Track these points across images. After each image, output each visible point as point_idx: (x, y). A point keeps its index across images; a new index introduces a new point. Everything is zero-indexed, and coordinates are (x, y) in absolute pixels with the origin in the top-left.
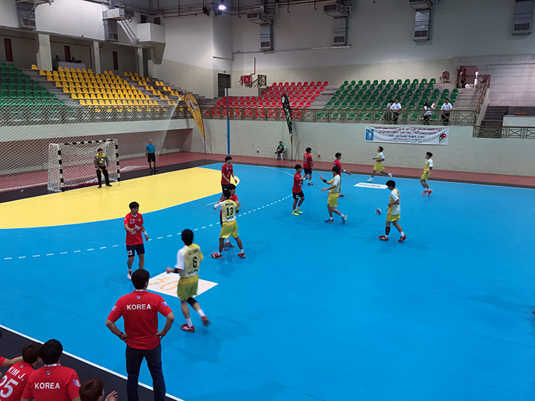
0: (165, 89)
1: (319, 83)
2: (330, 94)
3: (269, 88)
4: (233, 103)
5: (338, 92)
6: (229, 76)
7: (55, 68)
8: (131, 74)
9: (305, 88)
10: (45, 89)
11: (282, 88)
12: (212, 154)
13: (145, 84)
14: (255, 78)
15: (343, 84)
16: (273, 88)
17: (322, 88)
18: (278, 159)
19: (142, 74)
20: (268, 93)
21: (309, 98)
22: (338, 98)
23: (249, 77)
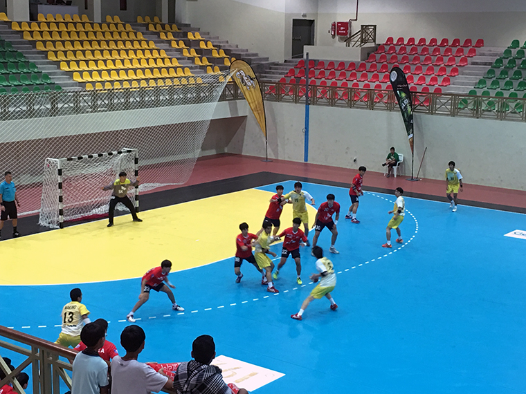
0: (203, 46)
1: (468, 41)
2: (485, 64)
3: (379, 48)
4: (317, 72)
5: (500, 61)
6: (312, 22)
7: (33, 17)
8: (148, 19)
9: (443, 50)
10: (21, 55)
11: (403, 49)
12: (277, 161)
13: (171, 37)
14: (356, 27)
15: (510, 45)
16: (387, 48)
17: (473, 51)
18: (388, 176)
19: (165, 19)
20: (378, 56)
21: (449, 70)
22: (498, 72)
23: (346, 25)
